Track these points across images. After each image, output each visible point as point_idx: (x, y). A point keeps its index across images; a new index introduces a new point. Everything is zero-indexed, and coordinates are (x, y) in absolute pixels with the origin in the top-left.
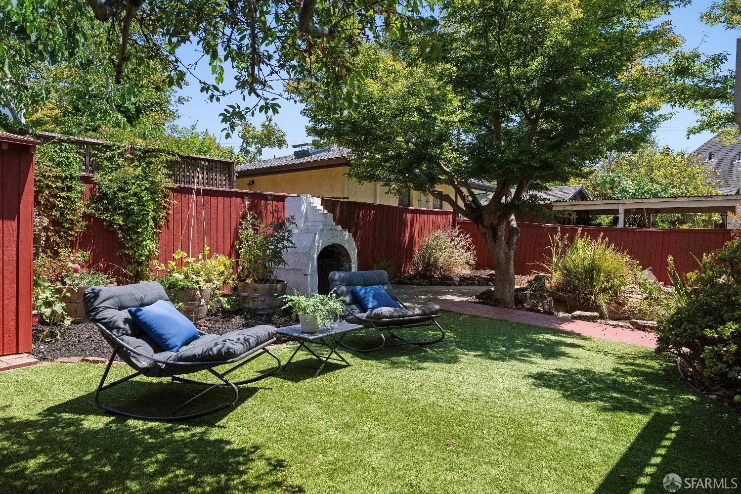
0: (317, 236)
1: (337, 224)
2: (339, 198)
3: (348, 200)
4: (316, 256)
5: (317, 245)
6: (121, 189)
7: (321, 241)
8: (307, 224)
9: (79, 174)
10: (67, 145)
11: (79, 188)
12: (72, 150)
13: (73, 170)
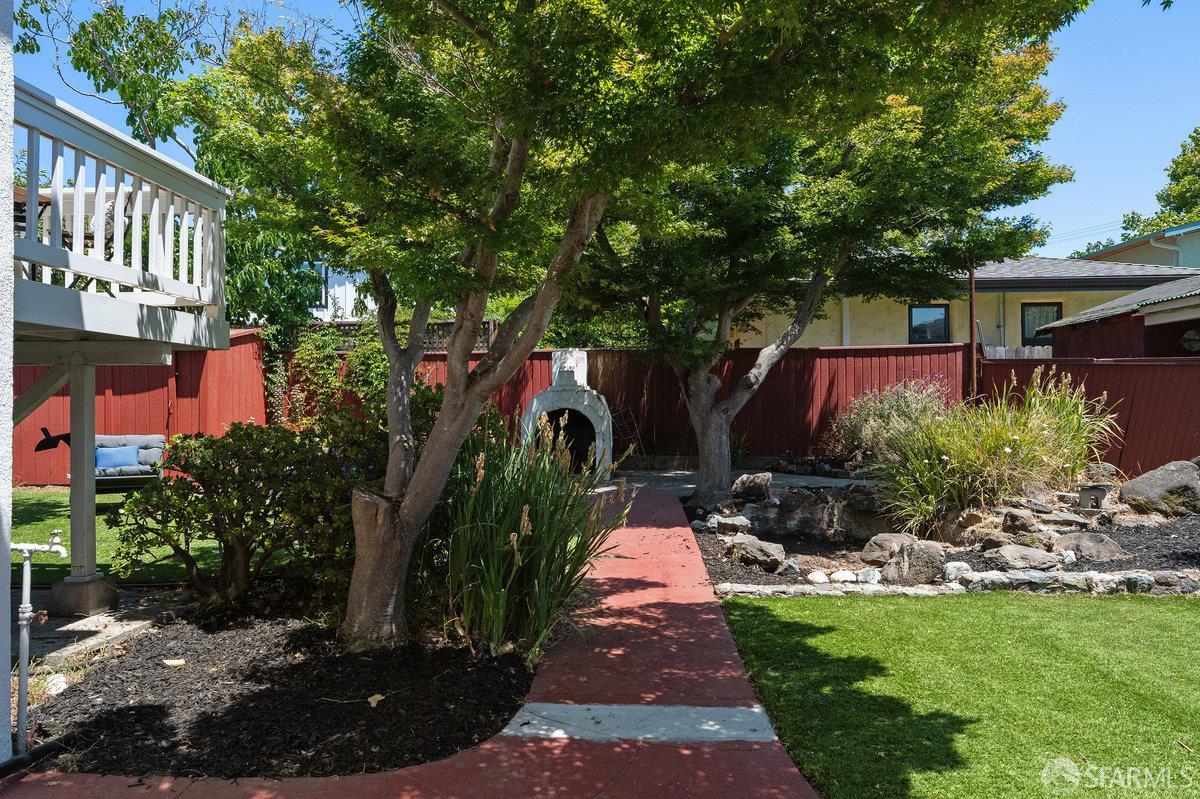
0: (535, 400)
4: (531, 423)
5: (534, 411)
7: (540, 406)
9: (335, 353)
10: (331, 330)
11: (335, 365)
12: (333, 333)
13: (328, 351)
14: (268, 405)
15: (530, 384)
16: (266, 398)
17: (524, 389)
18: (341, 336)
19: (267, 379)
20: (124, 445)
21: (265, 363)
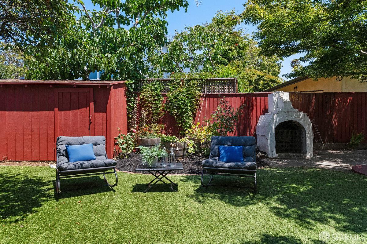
0: (275, 116)
1: (295, 108)
2: (315, 91)
3: (323, 92)
4: (273, 128)
5: (275, 121)
6: (175, 98)
7: (278, 119)
8: (277, 109)
9: (160, 93)
10: (158, 83)
11: (161, 99)
12: (159, 84)
13: (158, 92)
14: (128, 118)
15: (255, 108)
16: (127, 115)
17: (252, 110)
18: (162, 85)
19: (128, 105)
20: (83, 143)
21: (128, 97)
